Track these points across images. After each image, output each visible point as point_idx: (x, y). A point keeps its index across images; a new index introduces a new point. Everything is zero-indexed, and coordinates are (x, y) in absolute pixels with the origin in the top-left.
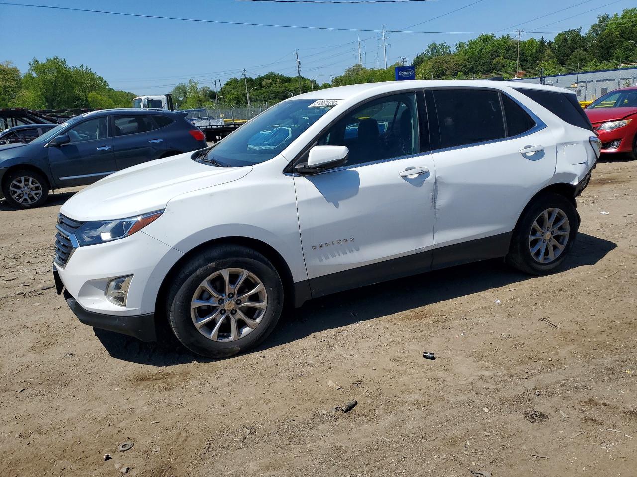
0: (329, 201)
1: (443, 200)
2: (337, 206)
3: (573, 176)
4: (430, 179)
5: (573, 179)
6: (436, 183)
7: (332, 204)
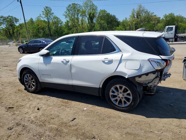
0: (45, 64)
1: (73, 71)
2: (46, 66)
3: (126, 74)
4: (69, 64)
5: (126, 76)
6: (71, 65)
7: (45, 65)
